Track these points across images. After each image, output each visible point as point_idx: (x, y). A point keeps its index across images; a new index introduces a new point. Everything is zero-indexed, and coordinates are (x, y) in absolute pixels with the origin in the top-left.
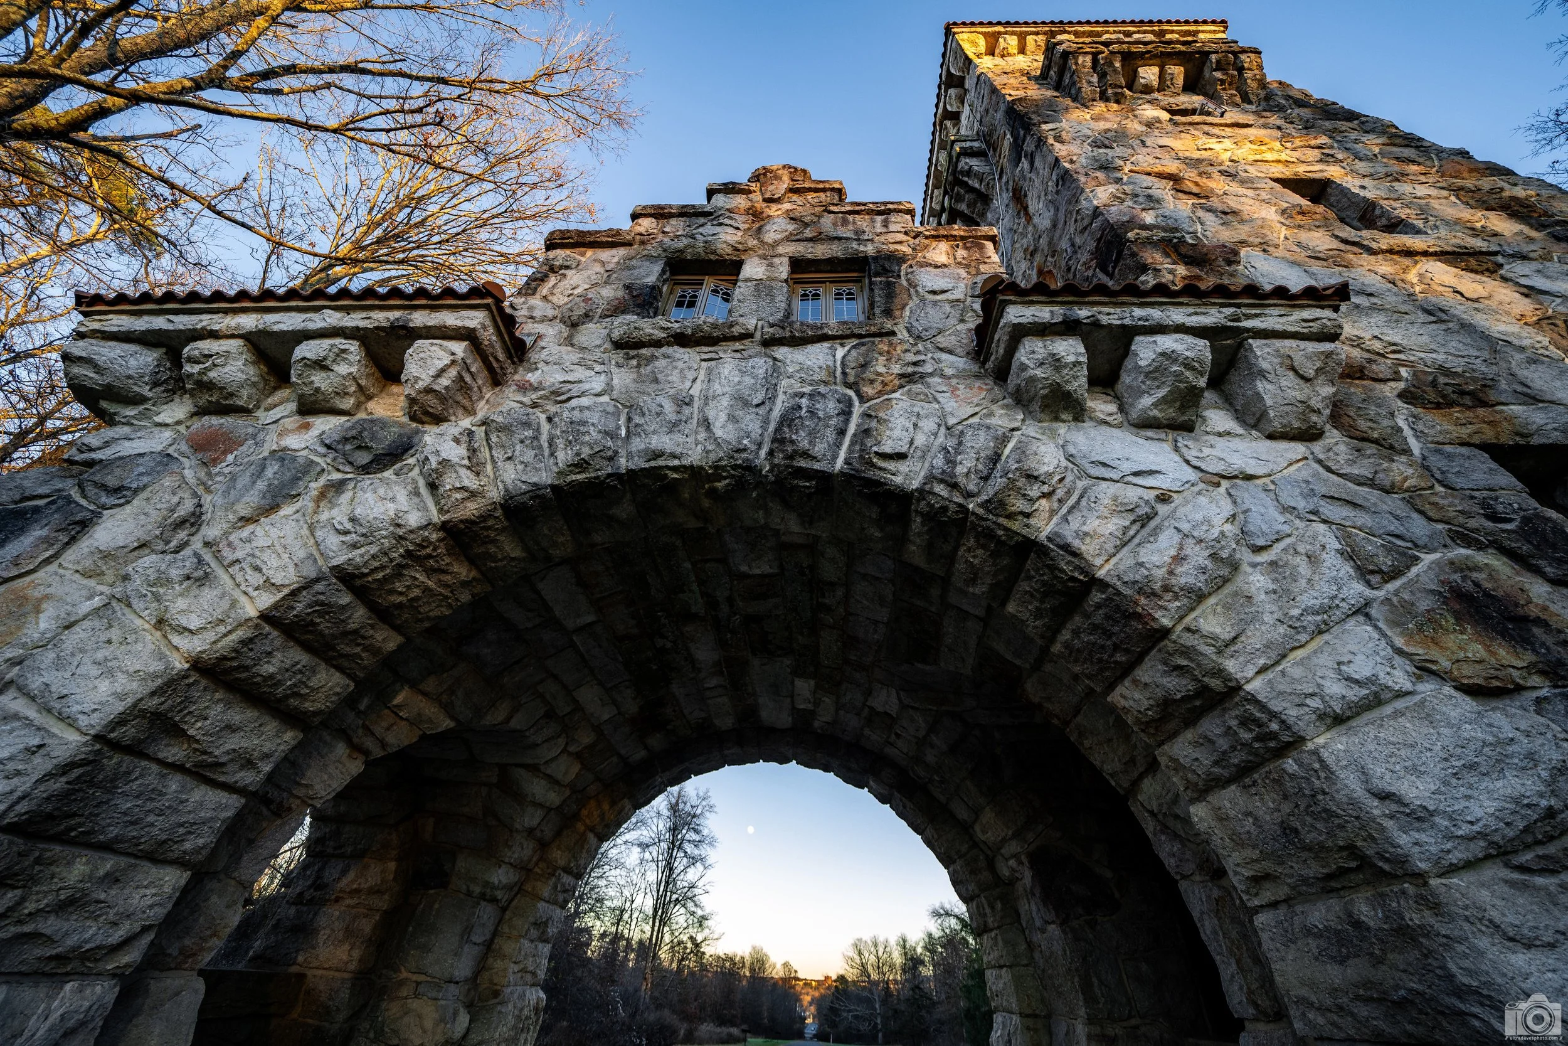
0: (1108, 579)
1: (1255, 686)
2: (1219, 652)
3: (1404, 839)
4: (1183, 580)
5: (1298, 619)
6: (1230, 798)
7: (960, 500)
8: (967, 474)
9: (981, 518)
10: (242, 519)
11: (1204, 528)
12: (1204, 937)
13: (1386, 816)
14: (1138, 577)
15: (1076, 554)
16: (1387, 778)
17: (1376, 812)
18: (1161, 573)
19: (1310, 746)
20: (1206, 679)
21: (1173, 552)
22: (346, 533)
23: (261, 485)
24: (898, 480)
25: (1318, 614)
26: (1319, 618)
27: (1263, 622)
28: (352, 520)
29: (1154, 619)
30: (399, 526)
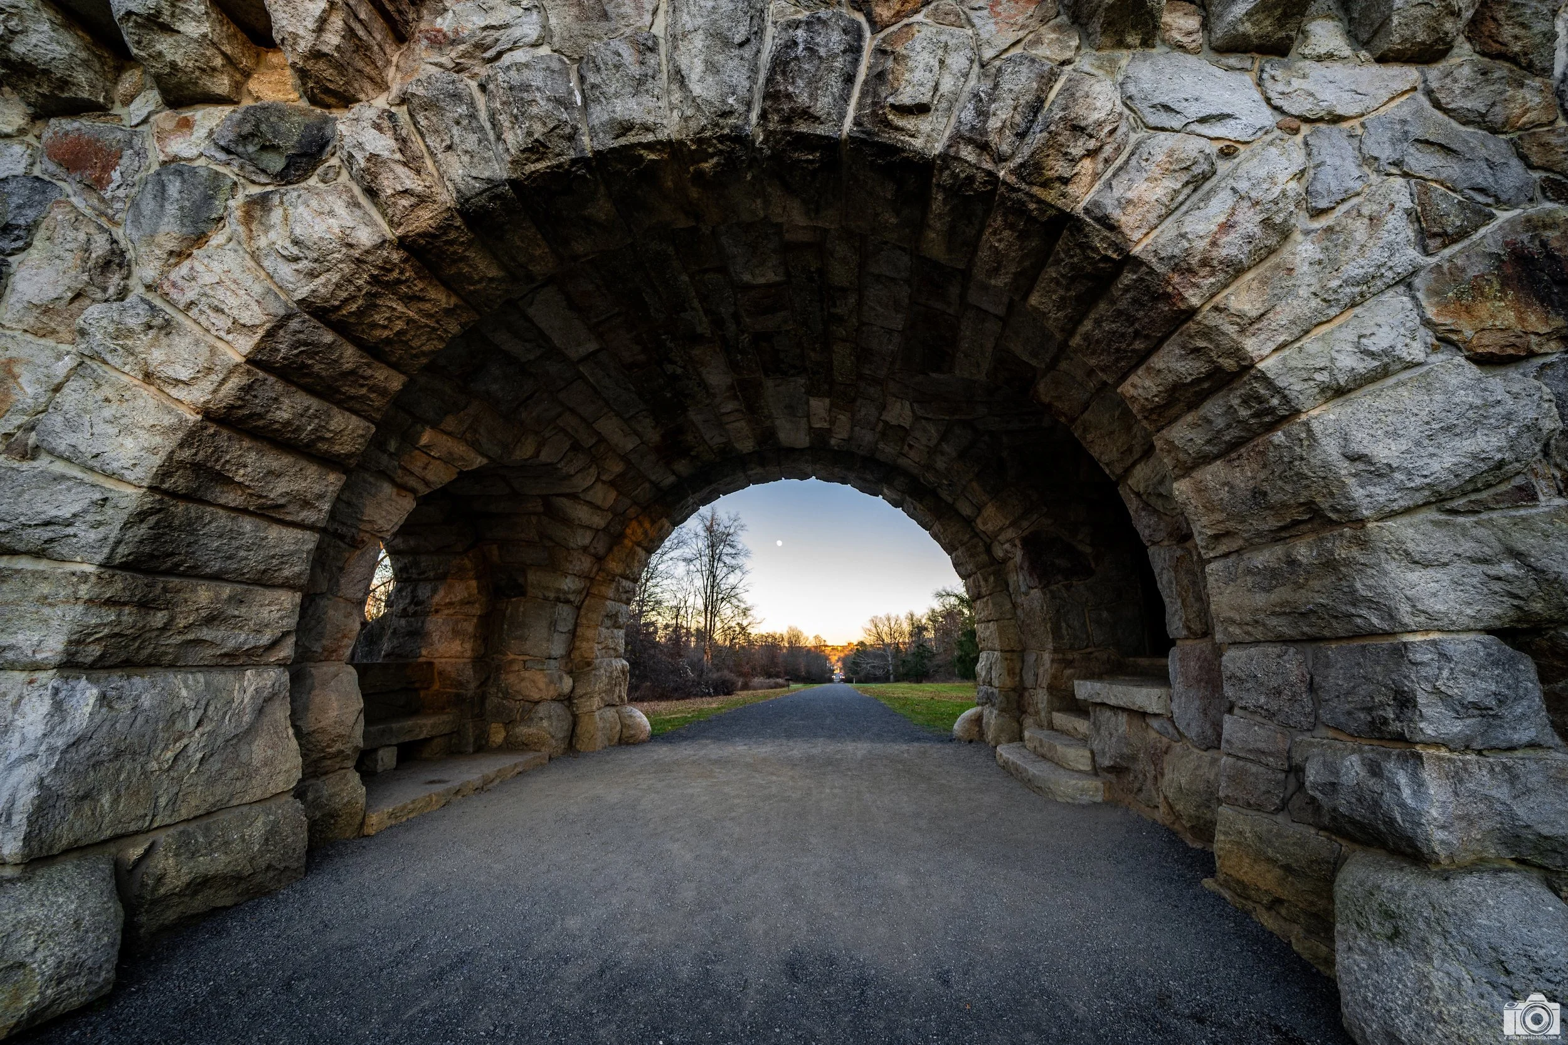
0: (1143, 256)
1: (1269, 365)
2: (1242, 331)
3: (1358, 493)
4: (1224, 252)
5: (1335, 291)
6: (1213, 474)
7: (988, 165)
8: (1001, 130)
9: (1012, 188)
10: (171, 253)
11: (1265, 186)
12: (1159, 586)
13: (1351, 474)
14: (1177, 251)
15: (1113, 228)
16: (1365, 442)
17: (1343, 472)
18: (1201, 245)
19: (1304, 417)
20: (1220, 360)
21: (1222, 219)
22: (296, 259)
23: (171, 209)
24: (918, 143)
25: (1358, 284)
26: (1357, 290)
27: (1297, 296)
28: (296, 242)
29: (1183, 299)
30: (350, 246)
